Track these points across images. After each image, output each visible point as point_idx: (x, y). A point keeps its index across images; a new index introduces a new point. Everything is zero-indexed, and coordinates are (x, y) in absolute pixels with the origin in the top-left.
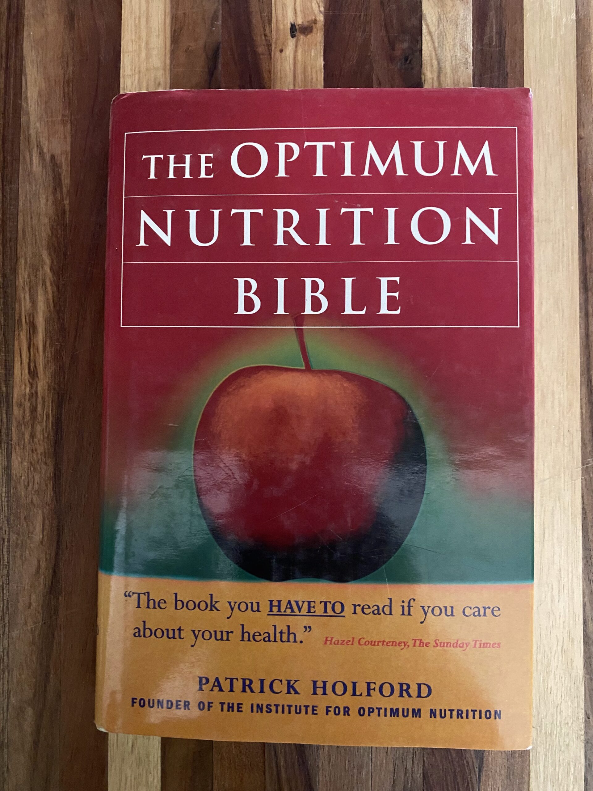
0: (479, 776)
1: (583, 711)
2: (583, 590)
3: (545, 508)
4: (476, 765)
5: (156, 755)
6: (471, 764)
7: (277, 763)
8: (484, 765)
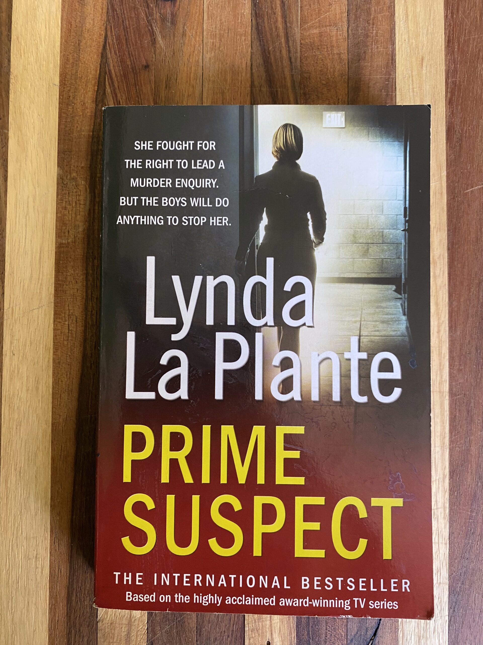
0: (105, 42)
1: (10, 100)
2: (6, 207)
3: (38, 282)
4: (108, 51)
5: (401, 57)
6: (113, 52)
7: (289, 51)
8: (100, 51)
